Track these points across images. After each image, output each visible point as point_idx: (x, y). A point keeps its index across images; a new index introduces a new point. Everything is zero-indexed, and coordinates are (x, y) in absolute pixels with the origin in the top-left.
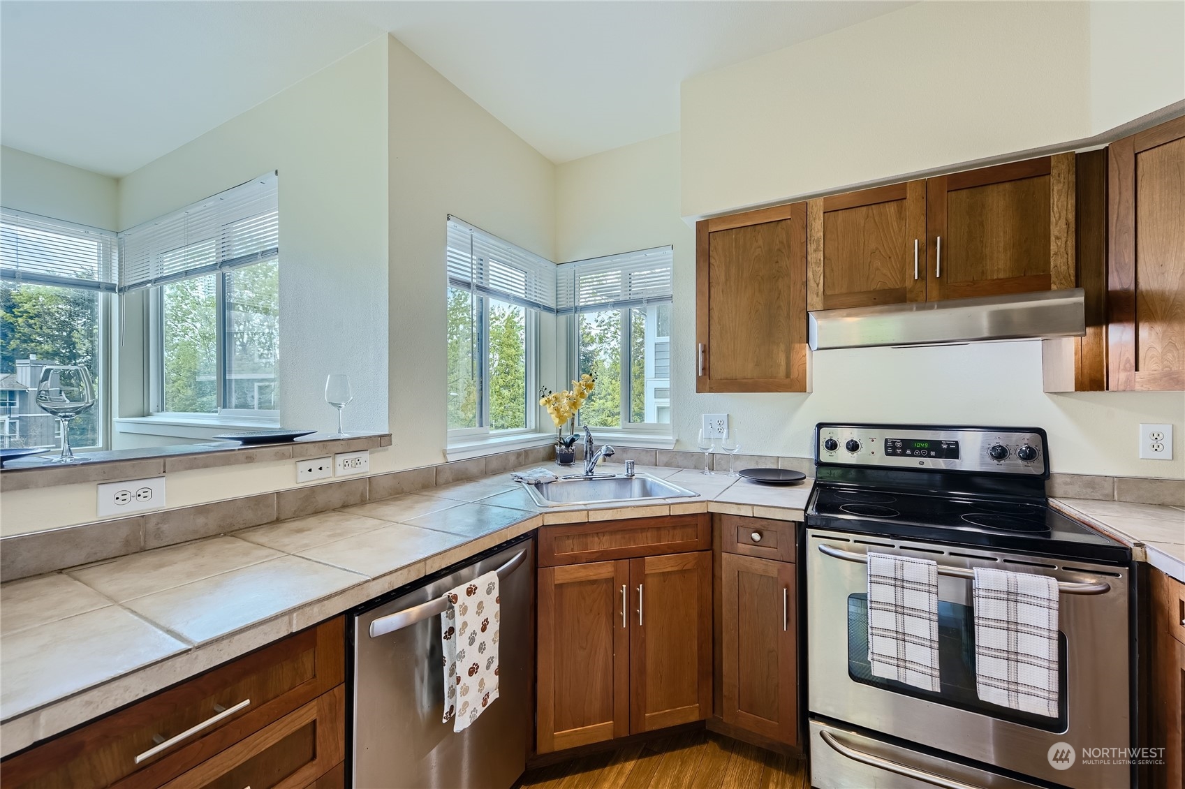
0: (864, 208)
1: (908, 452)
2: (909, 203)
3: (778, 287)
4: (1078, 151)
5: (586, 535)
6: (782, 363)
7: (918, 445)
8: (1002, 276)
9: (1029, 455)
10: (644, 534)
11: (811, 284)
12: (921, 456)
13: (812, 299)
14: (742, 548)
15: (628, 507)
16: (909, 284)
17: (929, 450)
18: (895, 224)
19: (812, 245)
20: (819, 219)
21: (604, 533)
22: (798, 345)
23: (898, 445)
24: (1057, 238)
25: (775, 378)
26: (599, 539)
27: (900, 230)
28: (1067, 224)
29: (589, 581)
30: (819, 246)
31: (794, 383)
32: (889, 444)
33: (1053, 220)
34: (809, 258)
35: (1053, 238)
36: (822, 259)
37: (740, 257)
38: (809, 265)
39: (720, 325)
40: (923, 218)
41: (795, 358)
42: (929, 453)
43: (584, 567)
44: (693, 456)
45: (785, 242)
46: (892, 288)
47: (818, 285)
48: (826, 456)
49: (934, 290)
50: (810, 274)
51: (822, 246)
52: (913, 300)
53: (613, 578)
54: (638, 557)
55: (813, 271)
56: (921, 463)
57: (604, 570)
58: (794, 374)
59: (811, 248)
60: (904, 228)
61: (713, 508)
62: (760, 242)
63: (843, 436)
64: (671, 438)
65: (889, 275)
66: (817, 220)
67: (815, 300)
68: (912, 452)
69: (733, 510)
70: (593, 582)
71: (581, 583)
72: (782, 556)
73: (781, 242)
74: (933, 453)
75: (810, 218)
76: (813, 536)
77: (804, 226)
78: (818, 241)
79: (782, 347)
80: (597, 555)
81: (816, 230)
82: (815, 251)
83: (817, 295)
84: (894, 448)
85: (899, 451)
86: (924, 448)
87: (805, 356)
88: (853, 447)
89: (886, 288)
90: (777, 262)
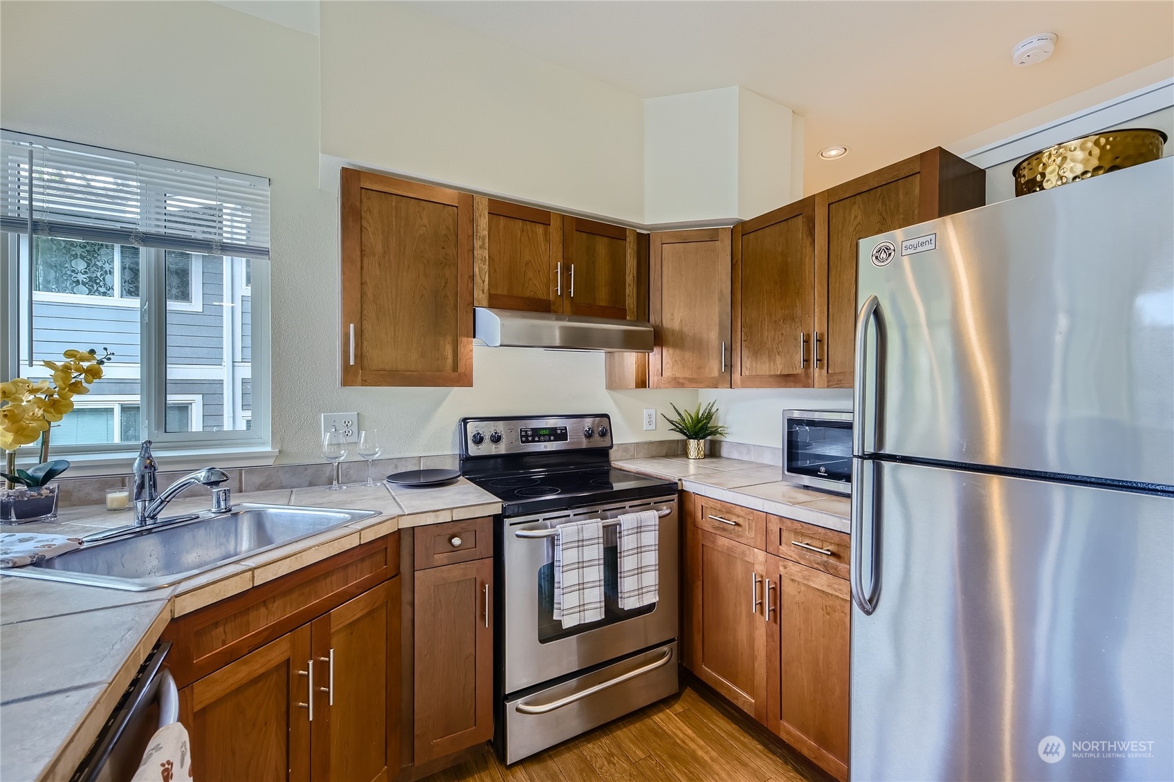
0: (521, 222)
1: (537, 439)
2: (551, 229)
3: (444, 275)
4: (638, 231)
5: (246, 611)
6: (449, 357)
7: (542, 432)
8: (603, 304)
9: (603, 434)
10: (328, 580)
11: (478, 279)
12: (545, 441)
13: (478, 295)
14: (439, 558)
15: (310, 548)
16: (552, 297)
17: (550, 435)
18: (542, 243)
19: (478, 241)
20: (485, 218)
21: (274, 599)
22: (466, 338)
23: (529, 433)
24: (629, 285)
25: (442, 371)
26: (267, 608)
27: (546, 250)
28: (634, 277)
29: (252, 680)
30: (485, 244)
31: (460, 377)
32: (523, 433)
33: (627, 272)
34: (475, 253)
35: (627, 285)
36: (487, 257)
37: (402, 230)
38: (476, 260)
39: (376, 305)
40: (561, 245)
41: (461, 349)
42: (550, 438)
43: (246, 662)
44: (306, 469)
45: (452, 229)
46: (540, 297)
47: (484, 282)
48: (474, 450)
49: (567, 306)
50: (476, 270)
51: (487, 245)
52: (555, 312)
53: (288, 660)
54: (321, 614)
55: (479, 269)
56: (546, 447)
57: (277, 652)
58: (461, 369)
59: (477, 244)
60: (548, 249)
61: (405, 523)
62: (425, 221)
63: (487, 429)
64: (269, 449)
65: (538, 286)
66: (482, 218)
67: (481, 295)
68: (539, 438)
69: (430, 520)
70: (256, 681)
71: (239, 690)
72: (481, 554)
73: (448, 228)
74: (552, 438)
75: (477, 214)
76: (511, 524)
77: (471, 220)
78: (483, 239)
79: (449, 339)
80: (266, 633)
81: (482, 228)
82: (481, 248)
83: (483, 292)
84: (527, 436)
85: (530, 439)
86: (546, 435)
87: (472, 351)
88: (496, 439)
89: (536, 297)
90: (443, 248)
